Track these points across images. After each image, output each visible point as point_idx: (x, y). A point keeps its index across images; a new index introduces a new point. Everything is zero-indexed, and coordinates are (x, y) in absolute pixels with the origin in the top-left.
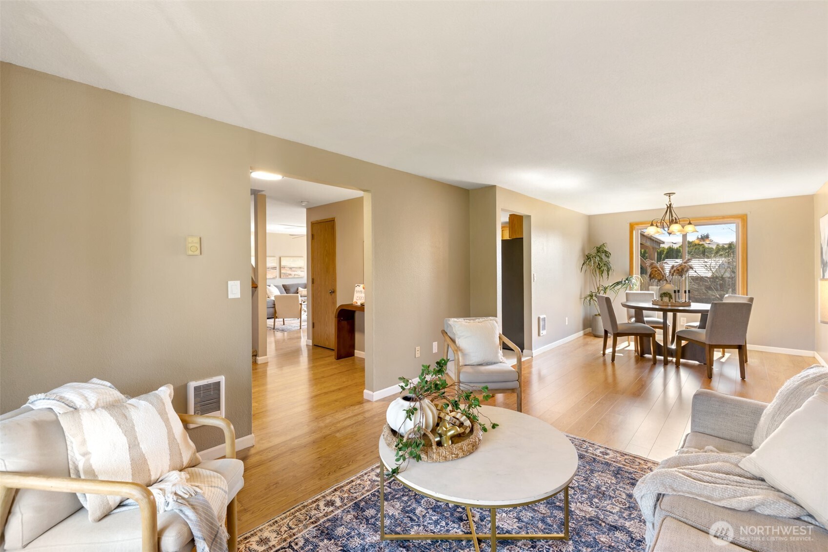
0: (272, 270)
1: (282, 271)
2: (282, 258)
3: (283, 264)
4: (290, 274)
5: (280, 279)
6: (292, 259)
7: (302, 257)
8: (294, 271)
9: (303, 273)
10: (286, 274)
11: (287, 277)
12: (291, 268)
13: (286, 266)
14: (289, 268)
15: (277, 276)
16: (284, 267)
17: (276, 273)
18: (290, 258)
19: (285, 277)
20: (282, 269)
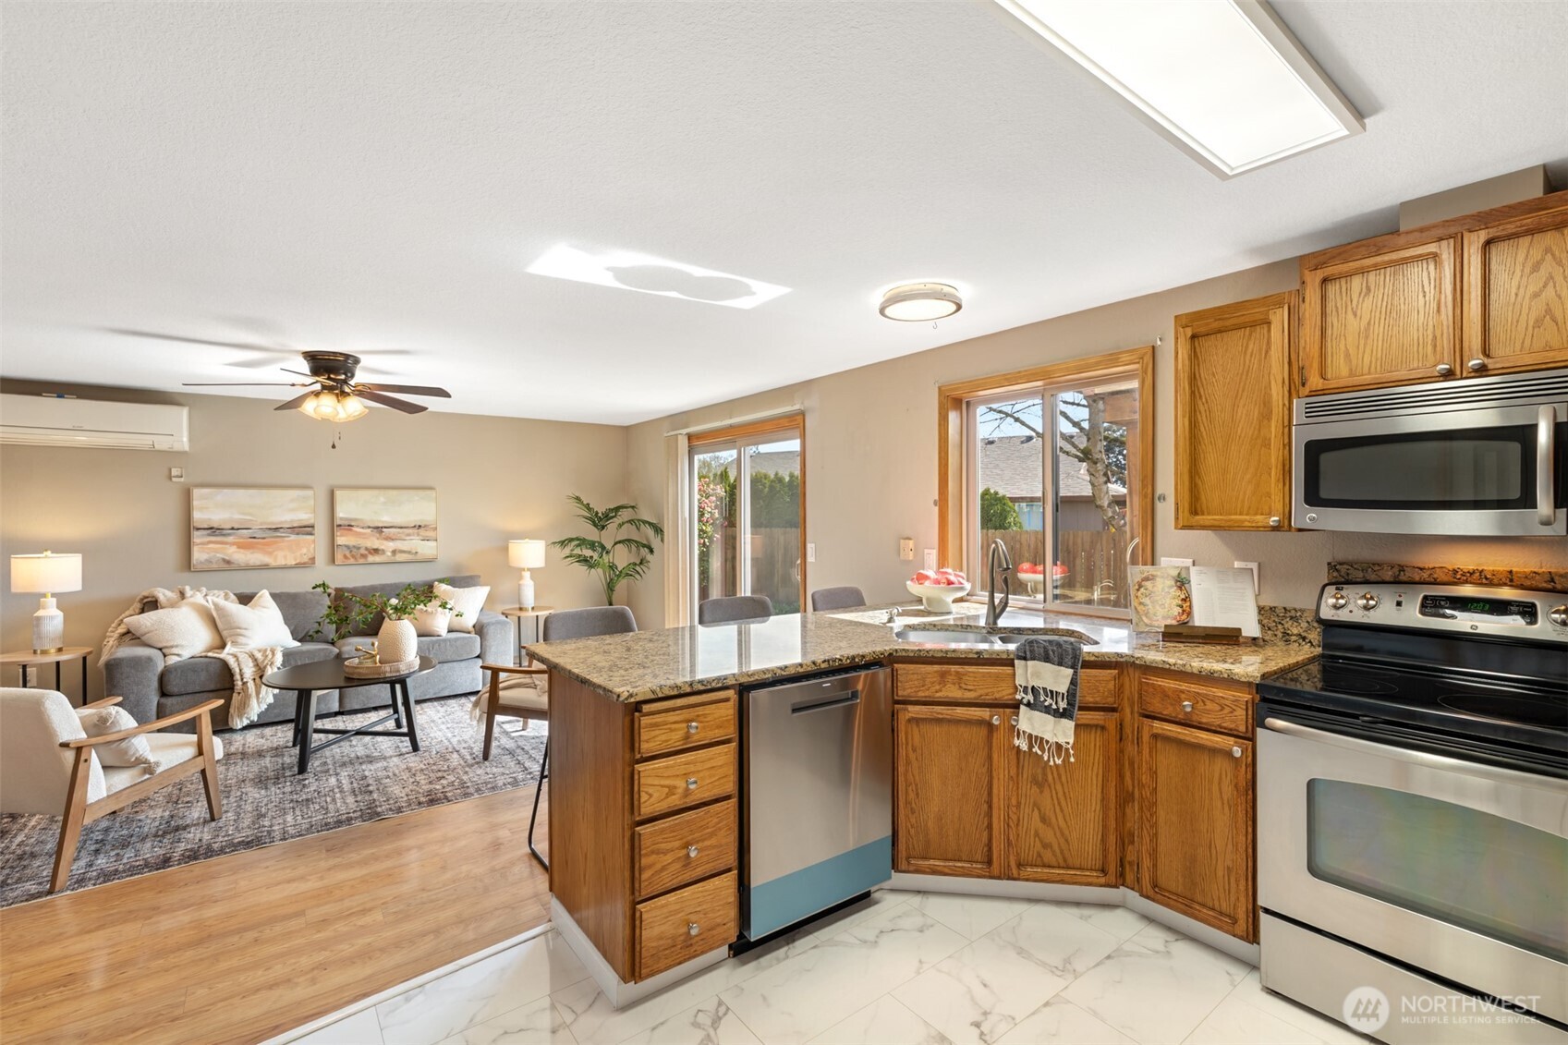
0: (293, 537)
1: (340, 540)
2: (338, 494)
3: (342, 513)
4: (376, 551)
5: (332, 568)
6: (382, 497)
7: (431, 488)
8: (389, 539)
9: (433, 544)
10: (359, 548)
11: (362, 561)
12: (378, 528)
13: (356, 520)
14: (369, 527)
15: (314, 558)
16: (349, 526)
17: (315, 546)
18: (375, 492)
19: (352, 561)
20: (338, 534)
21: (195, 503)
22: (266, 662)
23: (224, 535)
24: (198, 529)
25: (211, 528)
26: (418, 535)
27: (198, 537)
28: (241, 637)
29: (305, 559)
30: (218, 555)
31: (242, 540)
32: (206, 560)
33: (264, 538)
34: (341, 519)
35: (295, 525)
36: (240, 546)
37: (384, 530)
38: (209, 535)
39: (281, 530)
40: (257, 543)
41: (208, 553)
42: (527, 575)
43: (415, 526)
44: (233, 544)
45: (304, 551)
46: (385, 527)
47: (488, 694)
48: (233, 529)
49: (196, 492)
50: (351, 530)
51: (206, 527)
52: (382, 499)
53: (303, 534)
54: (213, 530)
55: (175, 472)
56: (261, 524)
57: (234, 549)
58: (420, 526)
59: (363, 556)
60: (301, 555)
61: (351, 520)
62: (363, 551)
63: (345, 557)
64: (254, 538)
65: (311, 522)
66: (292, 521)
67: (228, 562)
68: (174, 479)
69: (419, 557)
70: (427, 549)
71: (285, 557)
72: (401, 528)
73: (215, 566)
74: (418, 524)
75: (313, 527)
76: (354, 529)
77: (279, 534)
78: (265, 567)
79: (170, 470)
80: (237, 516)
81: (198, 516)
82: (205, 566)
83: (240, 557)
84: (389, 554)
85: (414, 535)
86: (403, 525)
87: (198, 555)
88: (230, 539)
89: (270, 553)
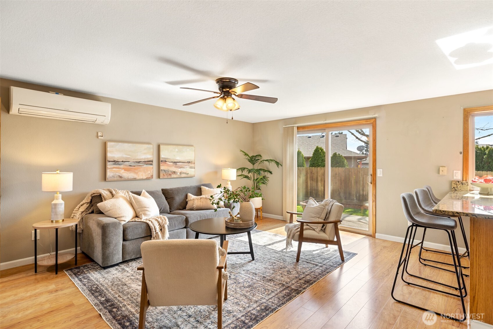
0: (145, 166)
1: (162, 168)
2: (161, 146)
3: (163, 156)
4: (174, 172)
5: (158, 180)
6: (176, 149)
7: (192, 146)
8: (179, 167)
9: (193, 170)
10: (168, 171)
11: (169, 177)
12: (175, 162)
13: (167, 159)
14: (172, 162)
15: (153, 175)
16: (165, 161)
17: (152, 170)
18: (174, 147)
19: (166, 177)
20: (161, 165)
21: (108, 149)
22: (163, 223)
23: (119, 164)
24: (109, 161)
25: (114, 161)
26: (189, 166)
27: (109, 165)
28: (147, 212)
29: (149, 176)
30: (117, 174)
31: (126, 167)
32: (112, 176)
33: (134, 166)
34: (162, 158)
35: (146, 161)
36: (125, 170)
37: (177, 163)
38: (114, 164)
39: (141, 163)
40: (132, 168)
41: (113, 173)
42: (229, 183)
43: (188, 162)
44: (123, 169)
45: (149, 172)
46: (178, 162)
47: (299, 233)
48: (123, 162)
49: (109, 144)
50: (166, 163)
51: (112, 160)
52: (177, 150)
53: (149, 165)
54: (115, 162)
55: (100, 134)
56: (133, 160)
57: (123, 171)
58: (189, 162)
59: (170, 175)
60: (148, 174)
61: (166, 159)
62: (170, 173)
63: (164, 175)
64: (131, 166)
65: (151, 159)
66: (145, 159)
67: (121, 177)
68: (100, 138)
69: (189, 176)
70: (191, 172)
71: (142, 175)
72: (183, 162)
73: (116, 179)
74: (189, 161)
75: (152, 161)
76: (167, 162)
77: (140, 165)
78: (135, 179)
79: (98, 133)
80: (125, 156)
81: (109, 155)
82: (112, 179)
83: (126, 175)
84: (179, 174)
85: (187, 166)
86: (184, 162)
87: (109, 174)
88: (122, 166)
89: (137, 173)
